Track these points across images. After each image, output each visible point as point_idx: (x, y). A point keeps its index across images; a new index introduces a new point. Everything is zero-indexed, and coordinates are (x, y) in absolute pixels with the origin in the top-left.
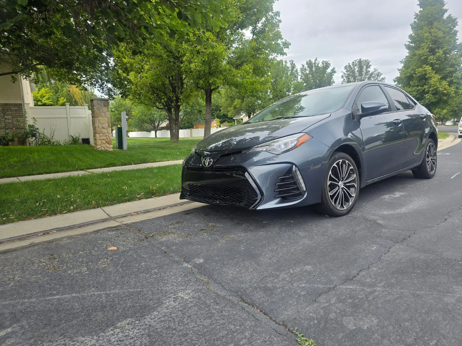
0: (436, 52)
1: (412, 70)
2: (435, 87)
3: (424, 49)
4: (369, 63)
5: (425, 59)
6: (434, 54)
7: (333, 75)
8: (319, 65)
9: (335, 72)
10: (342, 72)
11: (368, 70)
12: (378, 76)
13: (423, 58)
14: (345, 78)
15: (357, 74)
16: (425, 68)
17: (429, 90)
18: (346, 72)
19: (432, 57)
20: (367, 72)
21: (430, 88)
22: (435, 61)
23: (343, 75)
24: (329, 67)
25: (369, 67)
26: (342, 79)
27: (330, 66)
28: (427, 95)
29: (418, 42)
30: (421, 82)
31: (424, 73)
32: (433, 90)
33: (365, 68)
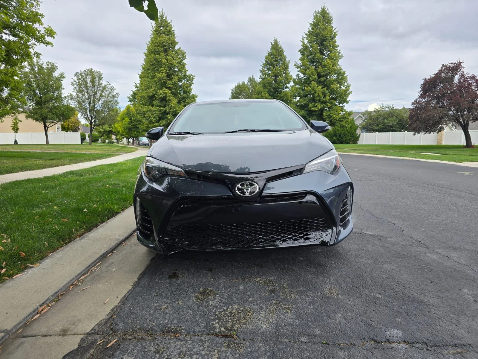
0: (173, 78)
1: (153, 90)
2: (175, 109)
3: (163, 73)
4: (101, 75)
5: (164, 82)
6: (171, 79)
7: (62, 80)
8: (44, 66)
9: (64, 77)
10: (72, 78)
11: (100, 82)
12: (112, 90)
13: (162, 81)
14: (75, 86)
15: (89, 84)
16: (165, 91)
17: (170, 111)
18: (76, 80)
19: (169, 82)
20: (100, 84)
21: (170, 109)
22: (172, 86)
23: (73, 82)
24: (56, 70)
25: (101, 79)
26: (73, 87)
27: (57, 68)
28: (168, 115)
29: (156, 66)
30: (162, 102)
31: (164, 95)
32: (173, 112)
33: (97, 79)
